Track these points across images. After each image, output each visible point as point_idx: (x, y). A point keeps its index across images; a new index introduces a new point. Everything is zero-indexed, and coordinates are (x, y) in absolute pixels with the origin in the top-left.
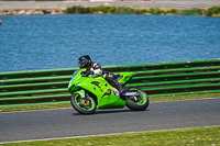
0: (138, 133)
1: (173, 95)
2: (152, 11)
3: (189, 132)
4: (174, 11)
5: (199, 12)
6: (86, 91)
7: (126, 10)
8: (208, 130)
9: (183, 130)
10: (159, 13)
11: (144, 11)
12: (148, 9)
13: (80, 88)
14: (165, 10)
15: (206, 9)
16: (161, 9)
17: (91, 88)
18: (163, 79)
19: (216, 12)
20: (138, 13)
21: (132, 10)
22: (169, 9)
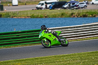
6: (47, 39)
17: (48, 37)
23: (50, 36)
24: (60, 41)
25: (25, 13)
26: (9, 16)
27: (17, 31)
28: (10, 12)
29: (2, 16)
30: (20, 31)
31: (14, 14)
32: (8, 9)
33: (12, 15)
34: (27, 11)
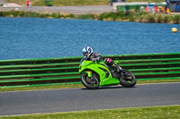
0: (44, 114)
1: (72, 83)
2: (54, 15)
3: (85, 114)
4: (72, 16)
5: (93, 16)
7: (32, 14)
8: (101, 113)
9: (80, 112)
10: (60, 17)
11: (47, 15)
12: (51, 13)
14: (65, 14)
15: (98, 14)
16: (61, 14)
18: (64, 71)
19: (106, 17)
20: (42, 16)
21: (38, 14)
22: (68, 14)
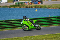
6: (26, 25)
13: (24, 24)
15: (9, 6)
23: (28, 23)
24: (35, 26)
25: (56, 6)
26: (46, 8)
27: (51, 17)
28: (47, 5)
29: (42, 7)
30: (52, 17)
31: (49, 6)
32: (46, 3)
33: (48, 7)
34: (57, 5)
